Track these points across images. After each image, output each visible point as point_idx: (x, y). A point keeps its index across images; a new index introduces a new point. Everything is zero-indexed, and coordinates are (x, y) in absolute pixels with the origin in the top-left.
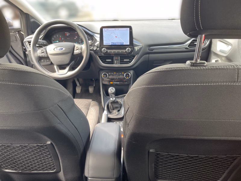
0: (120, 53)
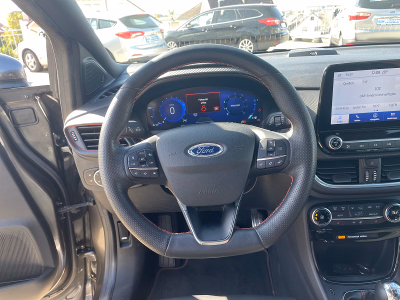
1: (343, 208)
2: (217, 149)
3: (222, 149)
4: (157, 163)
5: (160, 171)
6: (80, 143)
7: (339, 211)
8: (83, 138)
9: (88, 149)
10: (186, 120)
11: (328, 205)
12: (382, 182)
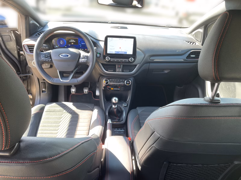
1: (113, 80)
2: (68, 56)
3: (69, 56)
4: (51, 58)
5: (51, 60)
6: (28, 50)
7: (112, 81)
8: (29, 49)
9: (31, 52)
10: (66, 47)
11: (109, 79)
12: (122, 72)
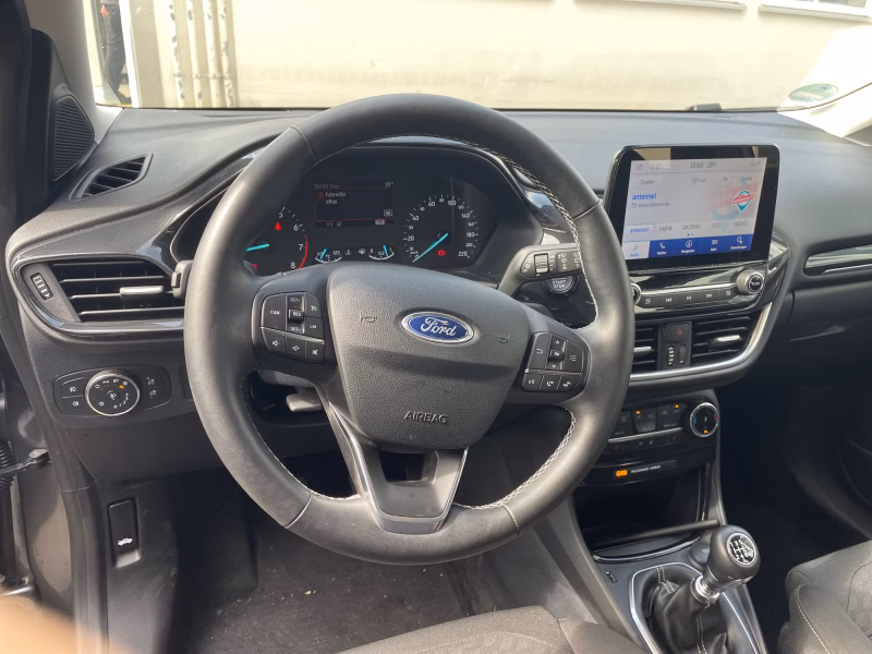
0: (709, 299)
